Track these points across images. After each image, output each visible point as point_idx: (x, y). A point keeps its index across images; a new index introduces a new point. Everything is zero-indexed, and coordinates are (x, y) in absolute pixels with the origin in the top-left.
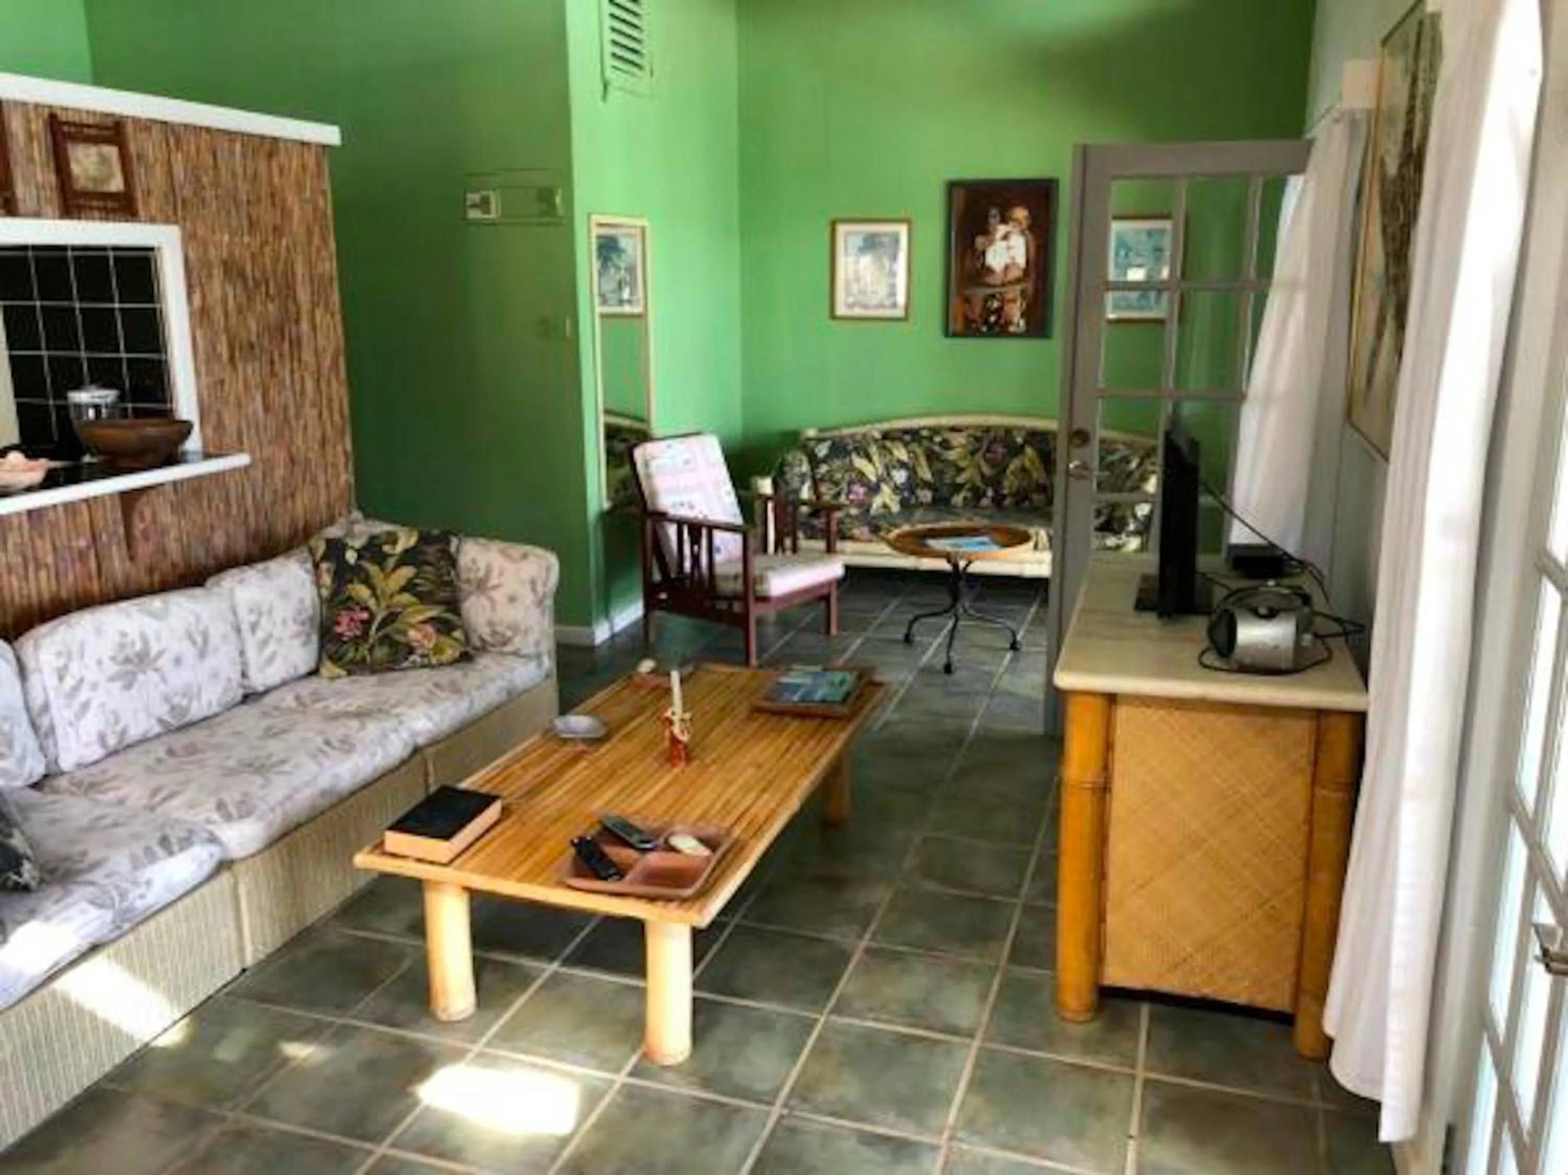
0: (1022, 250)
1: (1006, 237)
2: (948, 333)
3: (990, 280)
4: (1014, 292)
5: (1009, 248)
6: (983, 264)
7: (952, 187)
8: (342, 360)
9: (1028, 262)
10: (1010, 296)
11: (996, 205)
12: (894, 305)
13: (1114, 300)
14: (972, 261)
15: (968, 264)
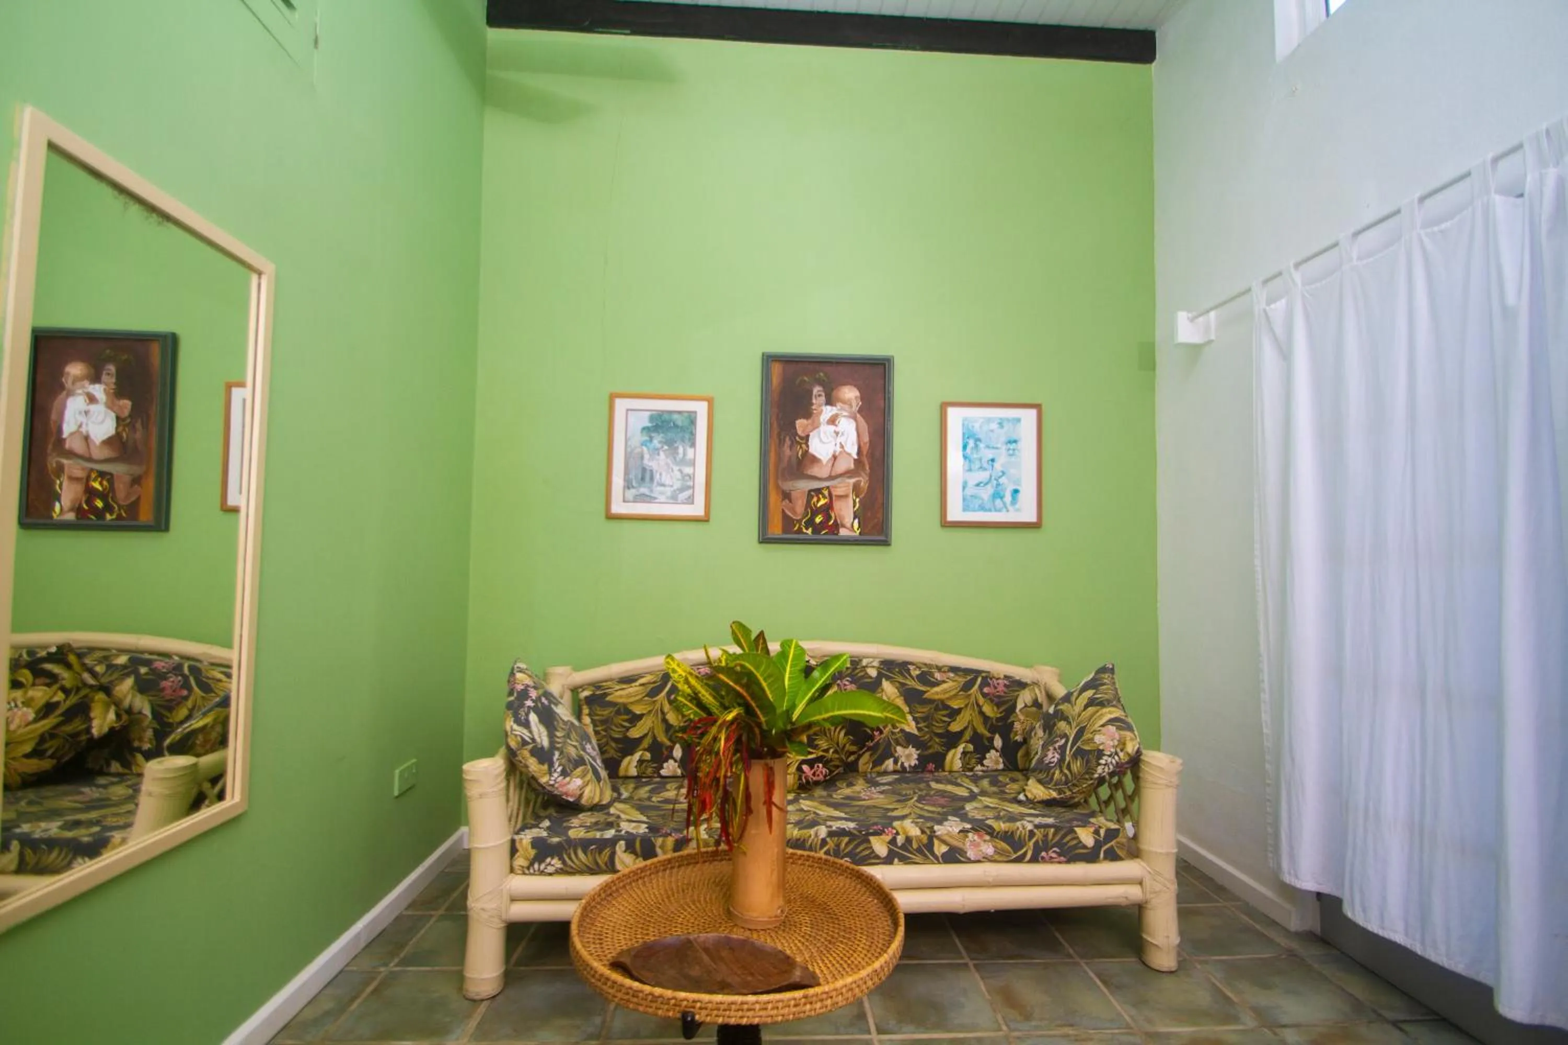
0: (853, 437)
1: (833, 421)
2: (765, 539)
3: (815, 471)
4: (844, 487)
5: (837, 433)
6: (806, 453)
7: (769, 359)
9: (859, 452)
10: (838, 491)
11: (820, 383)
12: (690, 500)
13: (964, 500)
14: (791, 447)
15: (787, 452)
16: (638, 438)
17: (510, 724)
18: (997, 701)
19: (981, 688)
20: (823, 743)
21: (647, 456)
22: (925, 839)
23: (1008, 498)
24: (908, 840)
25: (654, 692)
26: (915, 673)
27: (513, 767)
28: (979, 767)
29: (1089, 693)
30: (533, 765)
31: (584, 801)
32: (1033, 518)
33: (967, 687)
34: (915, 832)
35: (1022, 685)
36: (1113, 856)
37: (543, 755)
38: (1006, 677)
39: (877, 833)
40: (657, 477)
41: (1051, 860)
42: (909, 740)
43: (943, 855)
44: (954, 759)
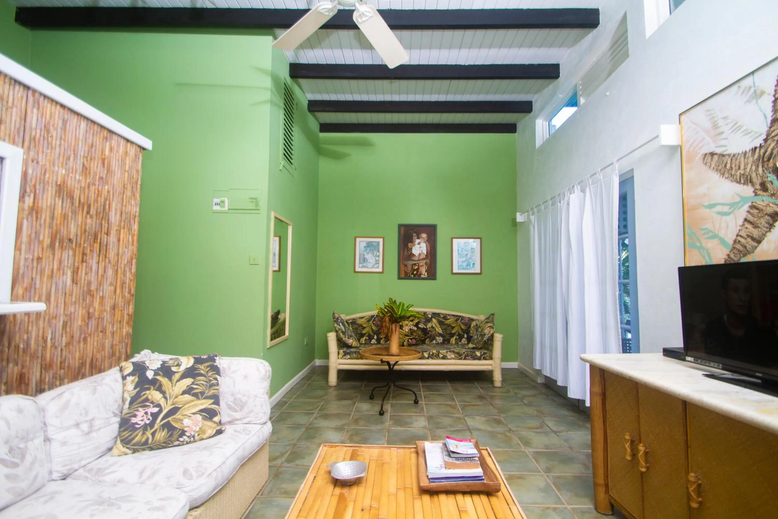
0: (425, 248)
1: (419, 244)
2: (400, 278)
3: (414, 258)
4: (422, 263)
5: (420, 247)
6: (411, 253)
7: (400, 226)
8: (134, 261)
9: (427, 253)
10: (421, 264)
11: (415, 232)
12: (378, 267)
13: (458, 266)
14: (407, 252)
15: (406, 253)
16: (363, 249)
17: (336, 325)
18: (465, 324)
19: (461, 321)
20: (415, 334)
21: (365, 254)
22: (437, 353)
23: (471, 266)
24: (433, 353)
25: (369, 321)
26: (442, 316)
27: (337, 336)
28: (460, 343)
29: (486, 320)
30: (342, 335)
31: (353, 345)
32: (479, 271)
33: (457, 320)
34: (435, 351)
35: (473, 320)
36: (485, 359)
37: (344, 333)
38: (468, 318)
39: (425, 352)
40: (368, 261)
41: (469, 359)
42: (440, 335)
43: (442, 357)
44: (453, 340)
